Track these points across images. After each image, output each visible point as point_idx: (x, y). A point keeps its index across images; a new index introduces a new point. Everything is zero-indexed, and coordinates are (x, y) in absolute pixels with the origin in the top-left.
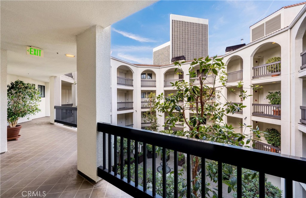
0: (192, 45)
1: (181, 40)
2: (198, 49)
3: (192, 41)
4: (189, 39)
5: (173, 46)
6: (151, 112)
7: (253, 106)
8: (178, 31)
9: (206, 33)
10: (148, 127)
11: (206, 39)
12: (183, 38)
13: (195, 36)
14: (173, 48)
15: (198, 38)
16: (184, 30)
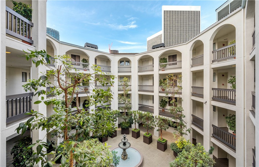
0: (184, 32)
1: (172, 28)
2: (190, 35)
3: (184, 28)
4: (180, 27)
5: (164, 34)
6: (124, 94)
7: (213, 90)
8: (169, 21)
9: (198, 19)
10: (122, 107)
11: (198, 25)
12: (174, 27)
13: (187, 23)
14: (164, 36)
15: (190, 25)
16: (176, 19)
